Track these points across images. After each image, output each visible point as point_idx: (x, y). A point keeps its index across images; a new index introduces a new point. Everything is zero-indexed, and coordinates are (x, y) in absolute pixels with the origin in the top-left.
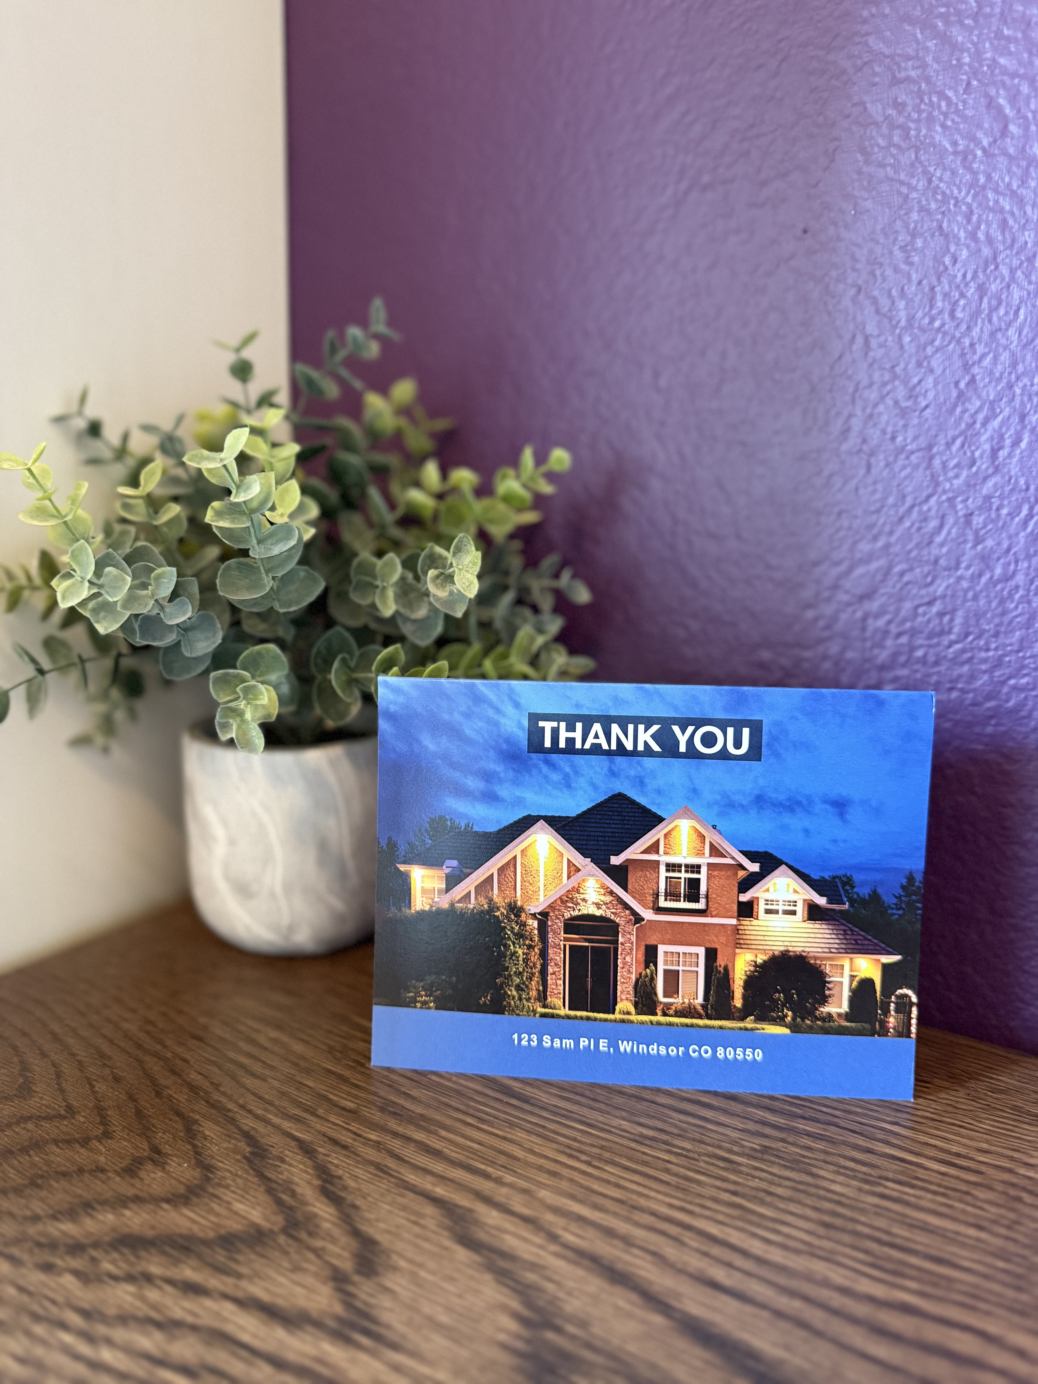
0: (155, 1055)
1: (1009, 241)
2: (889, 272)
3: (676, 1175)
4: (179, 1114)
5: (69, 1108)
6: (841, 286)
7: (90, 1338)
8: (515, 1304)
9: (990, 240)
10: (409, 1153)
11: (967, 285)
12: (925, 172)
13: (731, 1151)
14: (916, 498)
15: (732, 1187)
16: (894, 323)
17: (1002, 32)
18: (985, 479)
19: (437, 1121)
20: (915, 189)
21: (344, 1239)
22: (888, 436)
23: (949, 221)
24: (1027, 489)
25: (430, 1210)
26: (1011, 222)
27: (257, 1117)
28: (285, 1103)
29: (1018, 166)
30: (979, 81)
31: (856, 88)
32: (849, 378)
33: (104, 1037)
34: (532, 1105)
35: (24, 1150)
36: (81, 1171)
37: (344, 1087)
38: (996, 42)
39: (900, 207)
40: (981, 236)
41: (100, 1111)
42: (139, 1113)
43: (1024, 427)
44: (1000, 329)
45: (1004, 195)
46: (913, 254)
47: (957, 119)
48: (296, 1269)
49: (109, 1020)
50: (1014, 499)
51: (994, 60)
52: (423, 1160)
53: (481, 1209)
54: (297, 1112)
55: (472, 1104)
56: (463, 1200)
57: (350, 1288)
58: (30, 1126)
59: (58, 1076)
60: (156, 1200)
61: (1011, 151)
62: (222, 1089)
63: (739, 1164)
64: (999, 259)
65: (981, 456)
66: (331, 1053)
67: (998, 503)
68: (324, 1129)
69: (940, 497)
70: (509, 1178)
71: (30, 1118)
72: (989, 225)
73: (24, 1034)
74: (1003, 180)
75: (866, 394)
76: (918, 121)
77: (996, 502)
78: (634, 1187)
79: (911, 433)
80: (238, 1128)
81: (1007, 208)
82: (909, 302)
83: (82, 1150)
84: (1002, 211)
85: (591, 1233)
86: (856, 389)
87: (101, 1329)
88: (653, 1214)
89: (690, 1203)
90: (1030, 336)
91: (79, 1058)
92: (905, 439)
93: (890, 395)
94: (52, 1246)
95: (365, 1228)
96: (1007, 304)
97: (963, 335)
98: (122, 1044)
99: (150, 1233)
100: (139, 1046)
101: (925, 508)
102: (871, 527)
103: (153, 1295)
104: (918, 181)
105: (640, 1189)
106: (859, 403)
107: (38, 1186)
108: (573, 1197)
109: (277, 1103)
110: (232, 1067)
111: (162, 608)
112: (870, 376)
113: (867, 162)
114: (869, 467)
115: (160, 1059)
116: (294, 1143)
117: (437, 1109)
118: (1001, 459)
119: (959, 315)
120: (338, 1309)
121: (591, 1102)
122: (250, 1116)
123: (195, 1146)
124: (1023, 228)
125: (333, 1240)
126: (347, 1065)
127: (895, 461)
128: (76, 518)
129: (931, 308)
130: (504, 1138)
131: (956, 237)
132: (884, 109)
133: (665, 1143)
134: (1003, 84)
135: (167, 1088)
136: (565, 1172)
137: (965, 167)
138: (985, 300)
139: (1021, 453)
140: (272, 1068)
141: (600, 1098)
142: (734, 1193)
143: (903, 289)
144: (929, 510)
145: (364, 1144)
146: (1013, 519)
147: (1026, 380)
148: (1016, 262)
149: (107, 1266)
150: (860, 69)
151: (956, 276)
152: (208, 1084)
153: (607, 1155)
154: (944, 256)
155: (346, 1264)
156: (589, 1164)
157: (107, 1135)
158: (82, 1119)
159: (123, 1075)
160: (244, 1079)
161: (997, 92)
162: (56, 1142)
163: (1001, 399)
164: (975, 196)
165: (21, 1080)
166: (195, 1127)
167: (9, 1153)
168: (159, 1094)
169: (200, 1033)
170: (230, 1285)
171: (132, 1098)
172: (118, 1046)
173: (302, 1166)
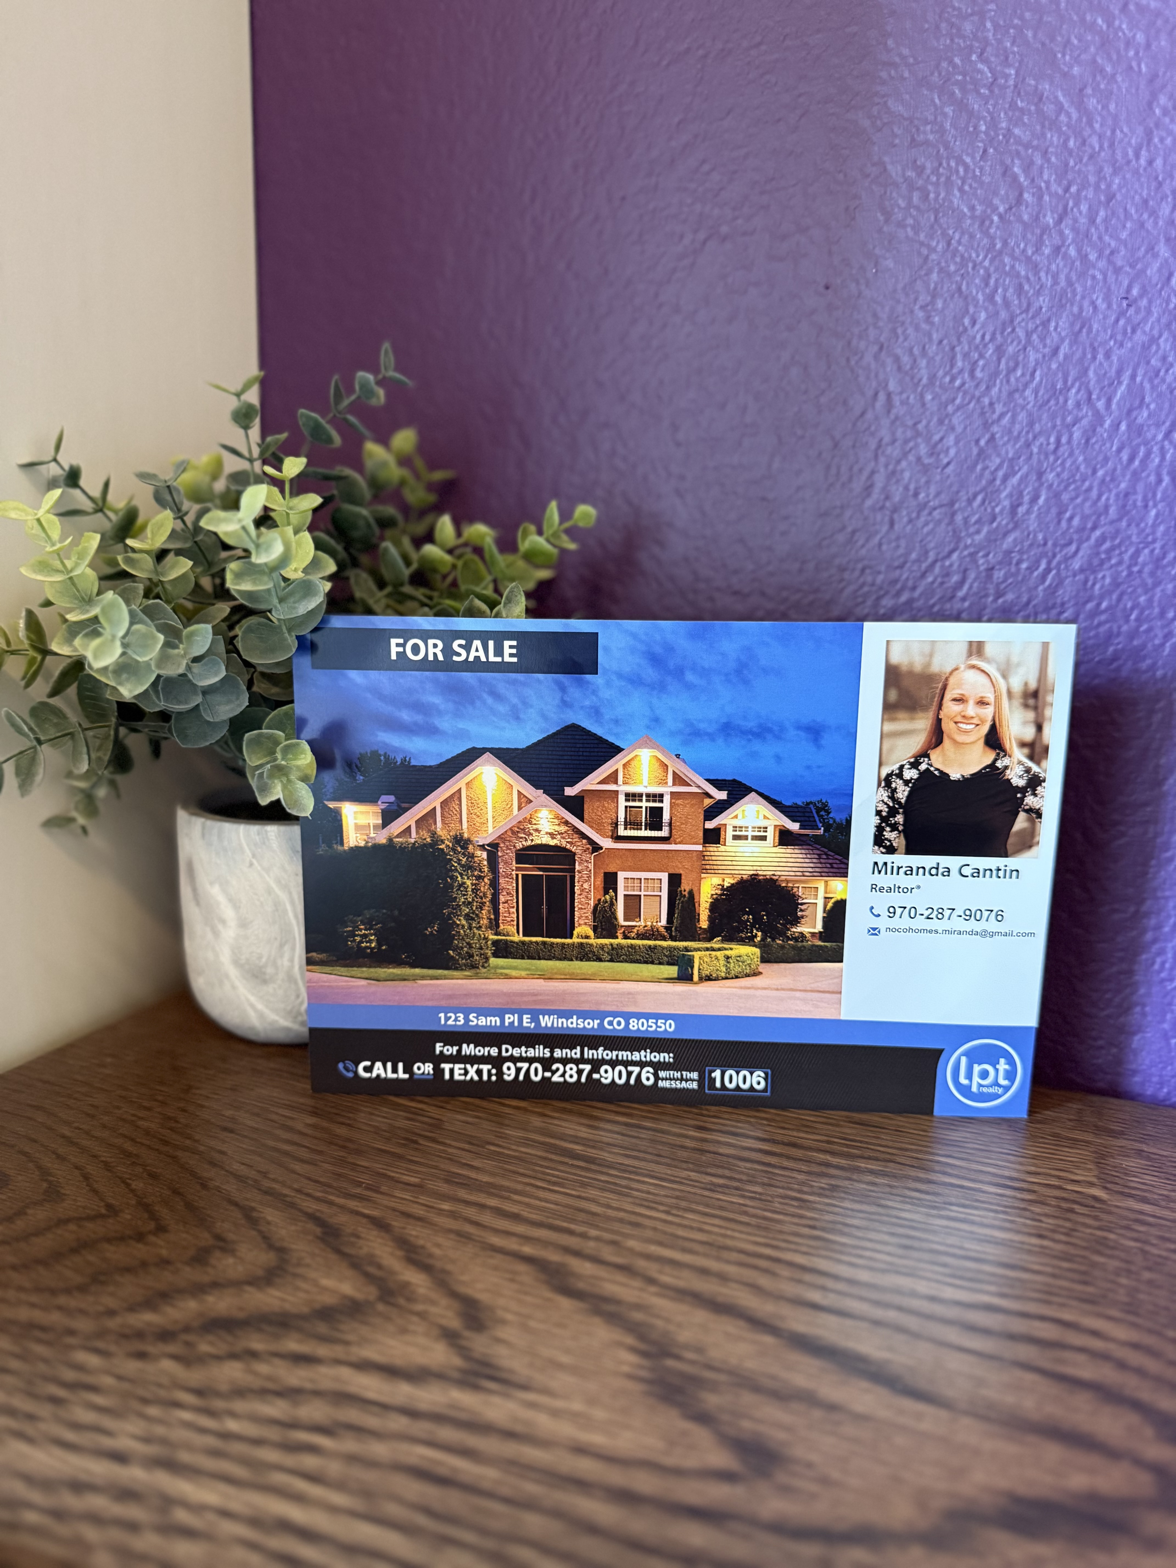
0: (187, 1149)
1: (1025, 305)
2: (910, 331)
3: (754, 1217)
4: (233, 1203)
5: (109, 1206)
6: (862, 345)
7: (211, 1413)
8: (630, 1340)
9: (1007, 303)
10: (487, 1218)
11: (985, 346)
12: (944, 234)
13: (800, 1191)
14: (938, 554)
15: (810, 1222)
16: (916, 381)
17: (1016, 104)
18: (1006, 534)
19: (508, 1187)
20: (934, 250)
21: (444, 1301)
22: (911, 493)
23: (968, 284)
24: (1045, 544)
25: (522, 1267)
26: (1026, 287)
27: (318, 1199)
28: (343, 1184)
29: (1033, 233)
30: (995, 149)
31: (876, 148)
32: (873, 434)
33: (125, 1136)
34: (598, 1164)
35: (75, 1251)
36: (144, 1264)
37: (402, 1165)
38: (1010, 113)
39: (921, 268)
40: (998, 299)
41: (145, 1206)
42: (188, 1205)
43: (1042, 484)
44: (1017, 390)
45: (1020, 261)
46: (933, 314)
47: (974, 185)
48: (404, 1331)
49: (124, 1120)
50: (1032, 553)
51: (1009, 130)
52: (504, 1224)
53: (575, 1262)
55: (537, 1168)
56: (554, 1257)
57: (464, 1343)
58: (72, 1227)
59: (86, 1177)
60: (237, 1284)
61: (1026, 217)
62: (271, 1176)
63: (812, 1202)
64: (1016, 322)
65: (1002, 512)
67: (1018, 557)
68: (392, 1204)
69: (961, 552)
70: (593, 1233)
71: (68, 1221)
72: (1005, 290)
73: (32, 1140)
74: (1018, 246)
75: (889, 450)
76: (937, 184)
77: (1015, 557)
78: (716, 1230)
79: (933, 490)
80: (300, 1210)
81: (1023, 273)
82: (930, 361)
83: (140, 1246)
84: (1018, 275)
85: (686, 1273)
86: (879, 446)
87: (219, 1404)
88: (742, 1252)
89: (774, 1239)
90: (1046, 397)
91: (101, 1158)
92: (928, 495)
93: (913, 452)
94: (140, 1335)
95: (463, 1290)
96: (1024, 366)
97: (984, 395)
98: (146, 1142)
99: (241, 1315)
100: (166, 1143)
101: (947, 563)
102: (895, 581)
103: (263, 1368)
104: (938, 242)
105: (723, 1231)
106: (882, 460)
107: (103, 1283)
108: (661, 1244)
109: (335, 1184)
110: (275, 1155)
112: (893, 434)
113: (887, 221)
114: (892, 524)
115: (193, 1153)
116: (364, 1221)
117: (504, 1177)
118: (1020, 515)
119: (979, 374)
120: (457, 1361)
121: (656, 1158)
122: (309, 1199)
123: (260, 1232)
124: (1038, 293)
125: (433, 1303)
127: (918, 517)
129: (952, 366)
130: (579, 1197)
131: (975, 299)
132: (903, 171)
133: (737, 1189)
134: (1018, 153)
135: (211, 1180)
136: (647, 1222)
137: (982, 232)
138: (1003, 361)
139: (1039, 509)
140: (319, 1152)
141: (665, 1154)
142: (813, 1227)
143: (924, 348)
144: (951, 565)
145: (438, 1214)
146: (1032, 572)
147: (1042, 440)
148: (1031, 326)
149: (204, 1347)
150: (880, 130)
151: (974, 338)
152: (254, 1173)
153: (683, 1204)
154: (963, 317)
155: (454, 1323)
156: (665, 1212)
157: (161, 1229)
158: (129, 1217)
159: (158, 1171)
160: (292, 1165)
161: (1012, 161)
162: (107, 1240)
163: (1019, 458)
164: (992, 261)
165: (45, 1185)
166: (255, 1214)
167: (57, 1256)
168: (204, 1186)
169: (230, 1125)
170: (338, 1351)
171: (176, 1192)
172: (142, 1144)
173: (379, 1240)
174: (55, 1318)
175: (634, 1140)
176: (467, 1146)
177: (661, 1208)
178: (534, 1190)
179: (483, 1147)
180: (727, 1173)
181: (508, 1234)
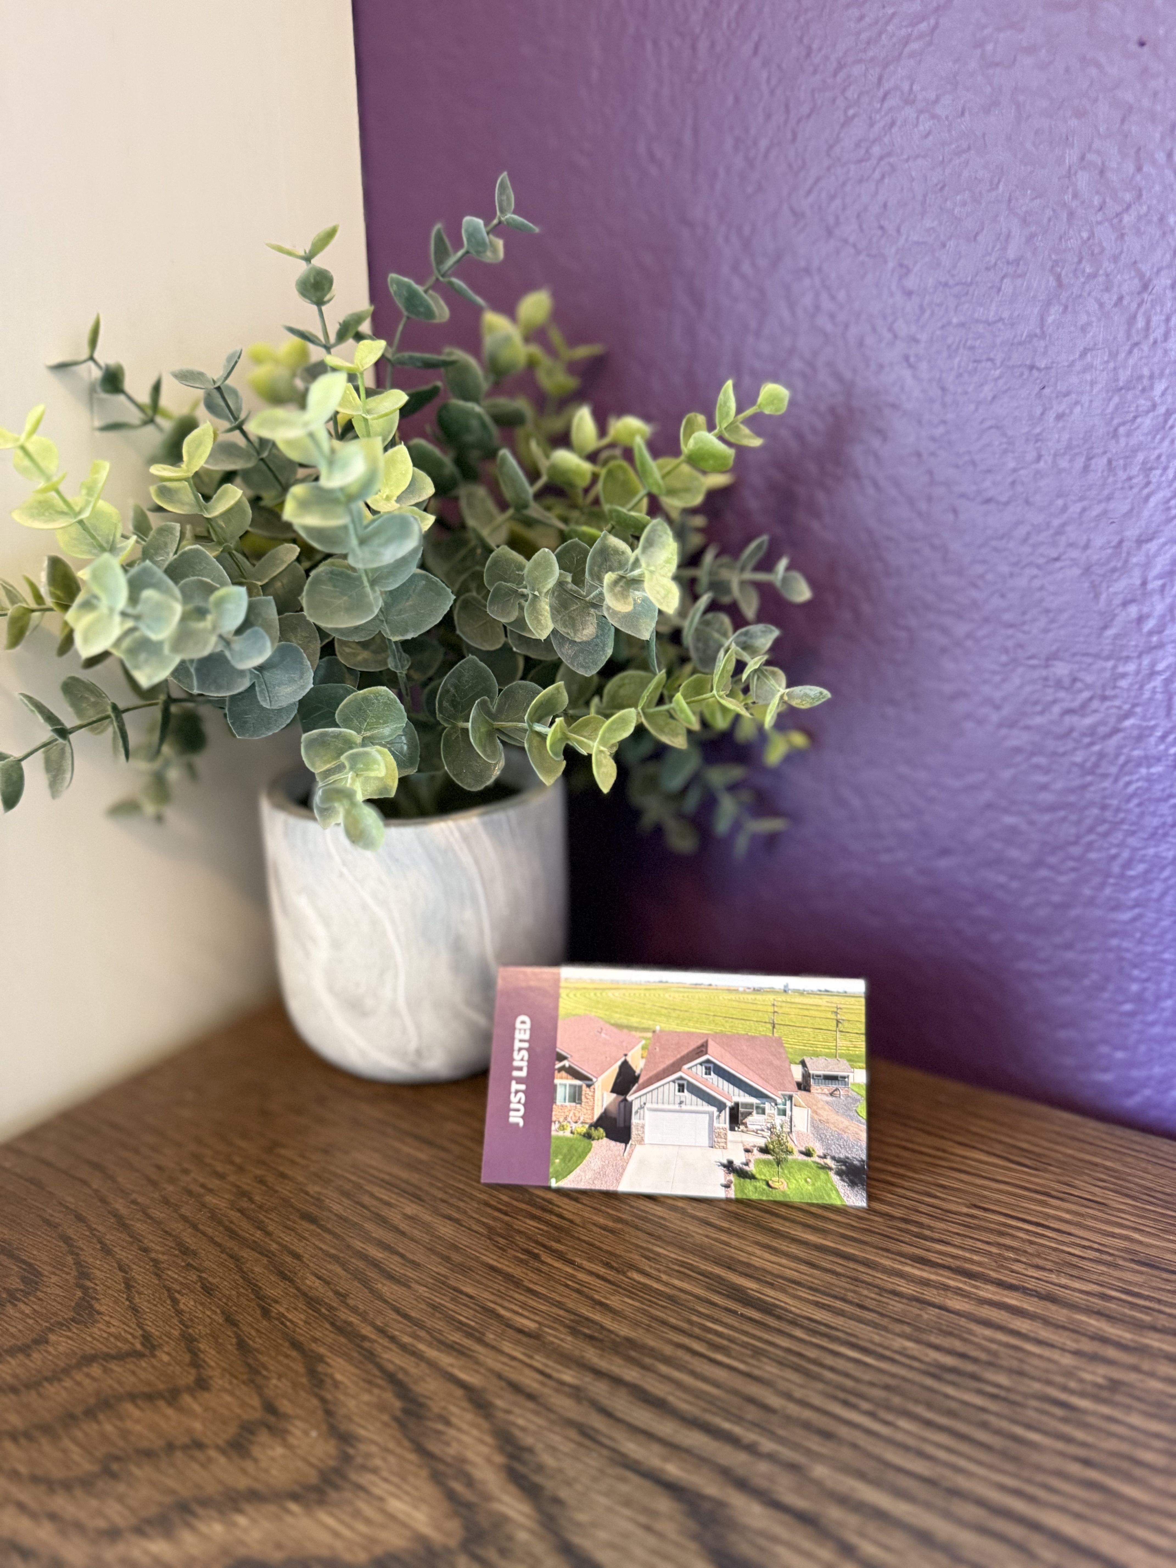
0: (255, 1247)
3: (998, 1432)
4: (296, 1345)
5: (146, 1338)
13: (1065, 1389)
15: (1082, 1452)
19: (652, 1349)
21: (552, 1563)
25: (664, 1504)
27: (403, 1347)
28: (440, 1325)
33: (185, 1218)
34: (779, 1318)
35: (90, 1413)
36: (170, 1447)
37: (517, 1296)
41: (189, 1341)
42: (242, 1345)
49: (190, 1193)
52: (643, 1417)
53: (738, 1502)
54: (456, 1337)
55: (695, 1318)
56: (709, 1488)
58: (96, 1370)
59: (128, 1286)
60: (280, 1497)
62: (351, 1302)
63: (1084, 1412)
66: (490, 1239)
68: (498, 1367)
70: (767, 1445)
71: (94, 1358)
73: (80, 1218)
80: (381, 1368)
83: (170, 1412)
88: (981, 1502)
89: (1029, 1481)
91: (153, 1255)
95: (579, 1541)
98: (210, 1231)
100: (232, 1234)
107: (114, 1476)
108: (861, 1475)
109: (429, 1323)
110: (361, 1264)
111: (228, 643)
115: (261, 1253)
116: (459, 1392)
117: (648, 1329)
121: (858, 1312)
122: (393, 1347)
123: (323, 1400)
126: (516, 1258)
128: (96, 514)
135: (277, 1302)
136: (844, 1431)
140: (415, 1265)
141: (868, 1303)
142: (1087, 1463)
145: (557, 1391)
152: (330, 1294)
153: (896, 1400)
156: (872, 1415)
157: (202, 1384)
158: (166, 1358)
159: (214, 1281)
160: (379, 1286)
162: (133, 1397)
165: (79, 1294)
166: (321, 1368)
167: (69, 1419)
168: (266, 1313)
169: (313, 1210)
171: (230, 1320)
172: (204, 1234)
173: (475, 1432)
174: (43, 1534)
175: (828, 1277)
176: (602, 1271)
177: (865, 1406)
178: (687, 1357)
179: (624, 1274)
180: (958, 1345)
181: (649, 1436)
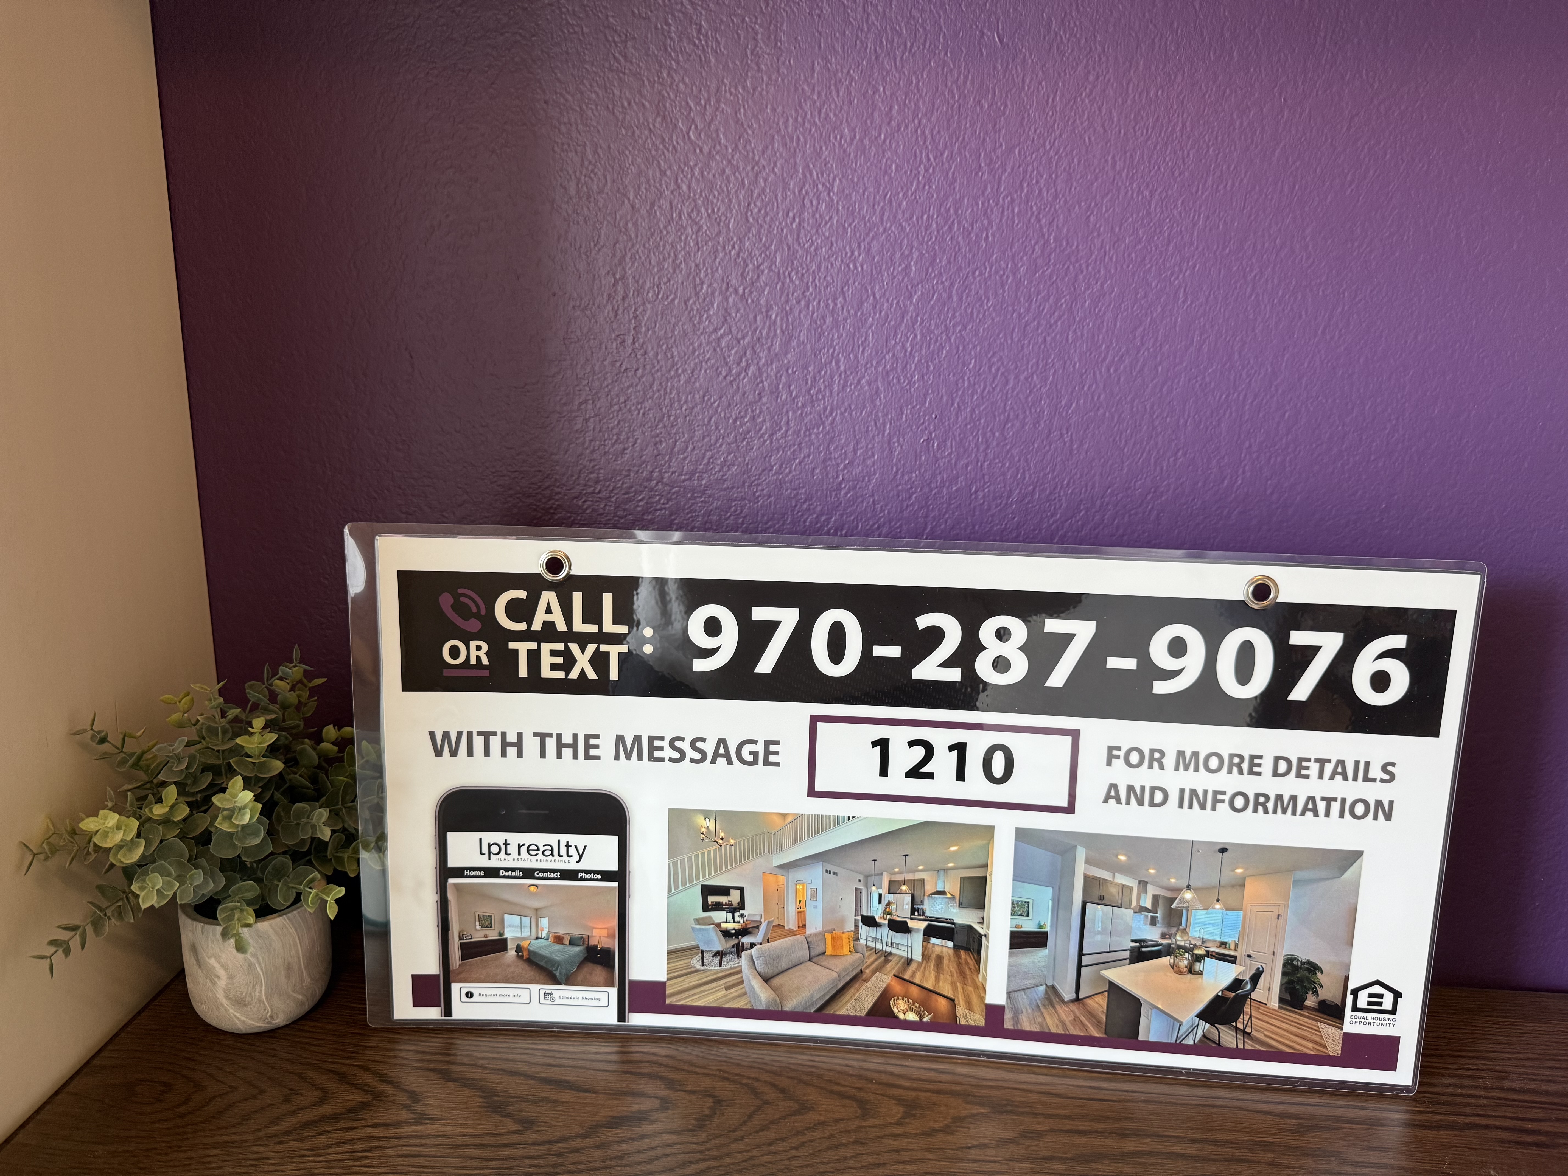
7: (320, 1155)
8: (478, 1093)
21: (401, 1094)
27: (331, 1062)
28: (340, 1053)
36: (262, 1108)
41: (250, 1083)
42: (270, 1078)
48: (388, 1109)
53: (453, 1067)
54: (349, 1054)
56: (443, 1066)
57: (413, 1108)
60: (309, 1107)
68: (367, 1058)
80: (325, 1069)
83: (256, 1101)
87: (322, 1151)
94: (276, 1136)
95: (407, 1088)
99: (316, 1118)
103: (334, 1135)
109: (337, 1054)
116: (356, 1068)
120: (412, 1116)
123: (309, 1082)
125: (397, 1096)
140: (323, 1040)
149: (306, 1134)
155: (407, 1102)
157: (262, 1092)
162: (239, 1101)
166: (304, 1075)
170: (363, 1123)
171: (261, 1074)
173: (366, 1075)
174: (234, 1137)
181: (422, 1061)
